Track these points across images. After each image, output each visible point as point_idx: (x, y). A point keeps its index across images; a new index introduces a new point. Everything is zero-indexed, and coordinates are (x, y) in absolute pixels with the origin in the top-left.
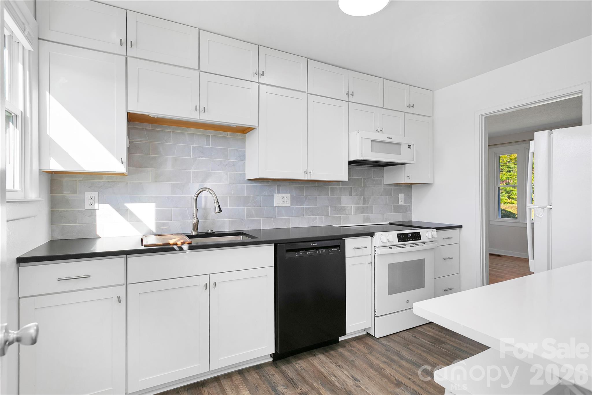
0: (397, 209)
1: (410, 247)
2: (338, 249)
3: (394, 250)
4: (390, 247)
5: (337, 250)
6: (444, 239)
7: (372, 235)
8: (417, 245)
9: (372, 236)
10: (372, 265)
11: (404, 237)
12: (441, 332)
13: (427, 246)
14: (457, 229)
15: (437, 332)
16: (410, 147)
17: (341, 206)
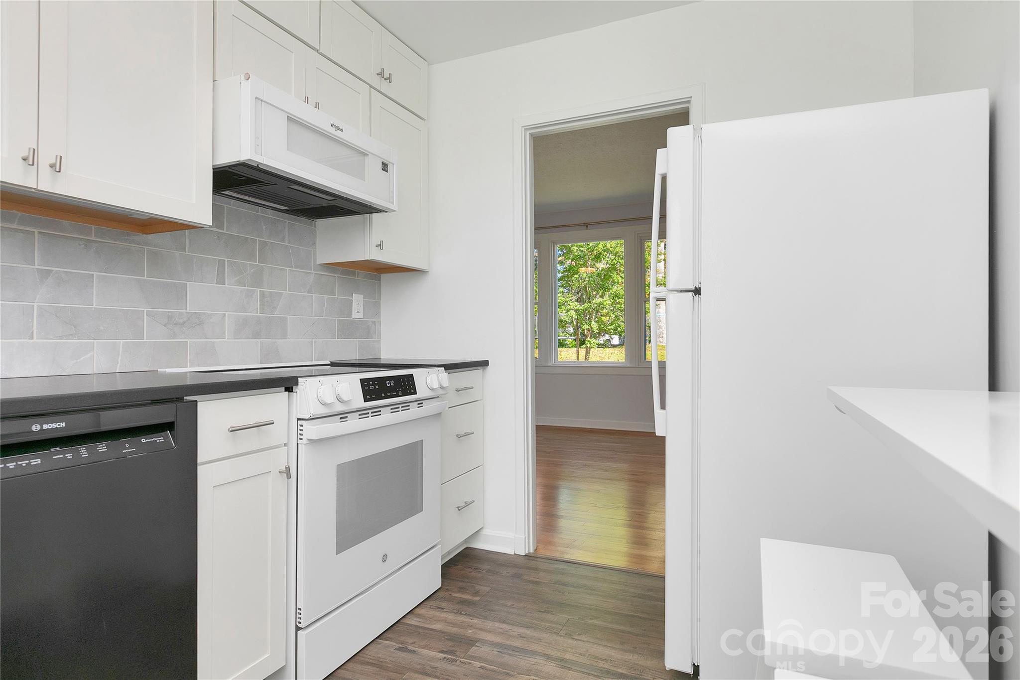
0: (349, 329)
1: (391, 413)
2: (166, 438)
3: (354, 424)
4: (343, 416)
5: (161, 439)
6: (457, 390)
7: (289, 385)
8: (406, 406)
9: (289, 390)
10: (289, 477)
11: (377, 387)
12: (461, 613)
13: (429, 408)
14: (479, 368)
15: (451, 617)
16: (385, 167)
17: (188, 311)
